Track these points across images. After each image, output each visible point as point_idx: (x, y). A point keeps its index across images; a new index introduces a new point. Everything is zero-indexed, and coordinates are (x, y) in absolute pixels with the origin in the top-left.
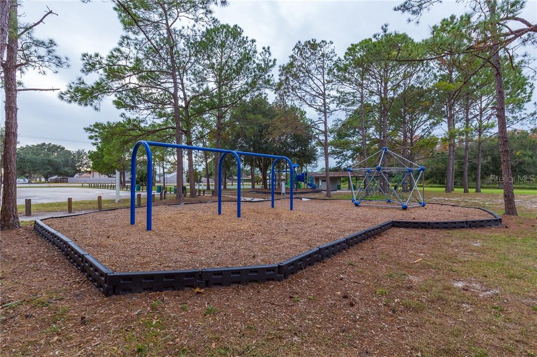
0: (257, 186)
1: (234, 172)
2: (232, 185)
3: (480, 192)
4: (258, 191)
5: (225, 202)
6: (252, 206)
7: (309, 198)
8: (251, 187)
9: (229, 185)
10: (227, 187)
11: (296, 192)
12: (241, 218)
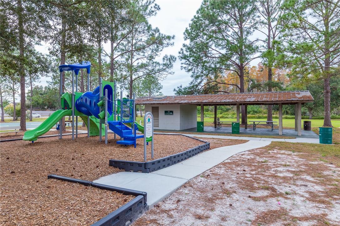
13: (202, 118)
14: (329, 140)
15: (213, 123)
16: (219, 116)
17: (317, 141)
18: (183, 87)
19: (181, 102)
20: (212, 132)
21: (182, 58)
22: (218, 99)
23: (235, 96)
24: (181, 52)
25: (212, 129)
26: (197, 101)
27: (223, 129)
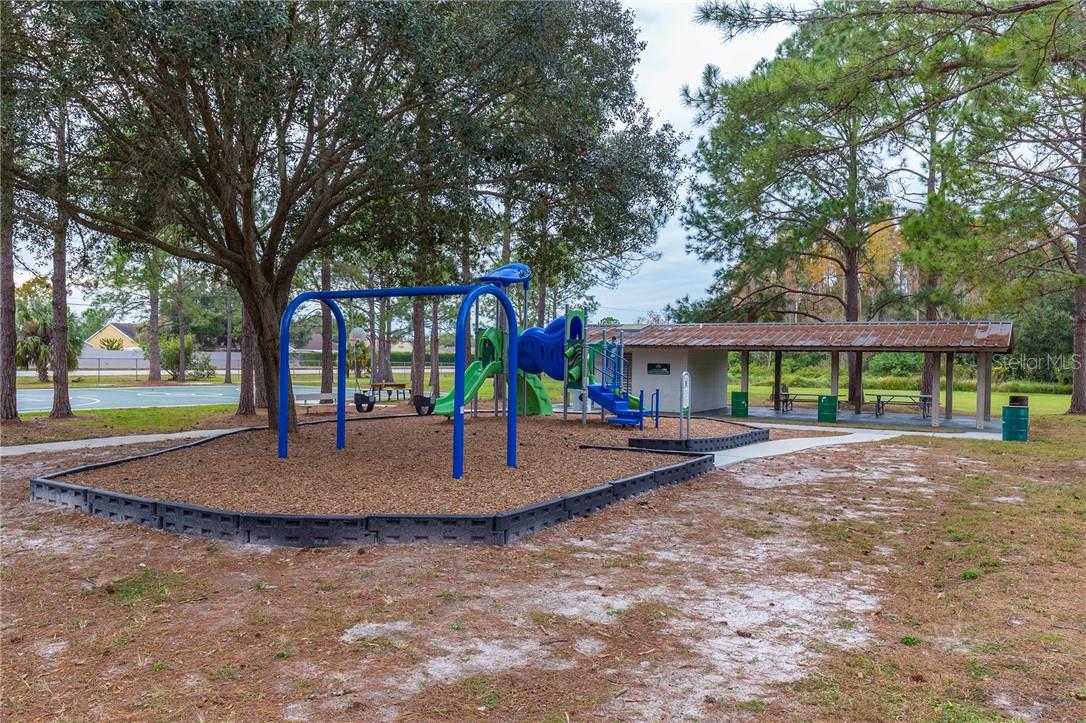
13: (746, 382)
14: (1021, 433)
15: (769, 397)
16: (787, 378)
17: (999, 437)
18: (690, 302)
19: (692, 344)
20: (769, 418)
21: (689, 222)
22: (787, 337)
23: (829, 330)
24: (688, 207)
25: (769, 412)
26: (732, 341)
27: (796, 412)
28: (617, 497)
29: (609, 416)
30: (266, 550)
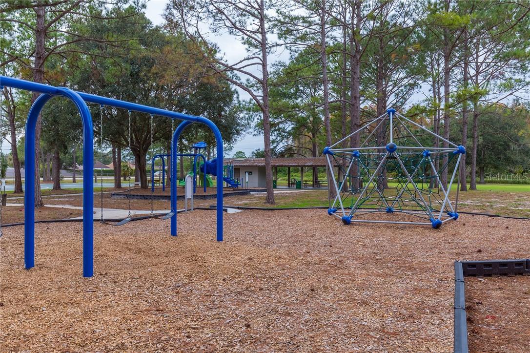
0: (125, 185)
1: (77, 158)
2: (74, 181)
3: (476, 188)
4: (129, 195)
5: (51, 225)
6: (120, 234)
7: (238, 208)
8: (112, 185)
9: (69, 182)
10: (63, 186)
11: (204, 194)
12: (95, 278)
19: (259, 165)
28: (226, 196)
29: (229, 185)
30: (166, 201)
